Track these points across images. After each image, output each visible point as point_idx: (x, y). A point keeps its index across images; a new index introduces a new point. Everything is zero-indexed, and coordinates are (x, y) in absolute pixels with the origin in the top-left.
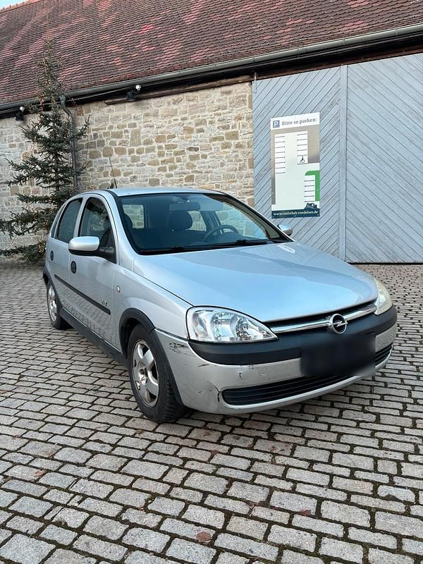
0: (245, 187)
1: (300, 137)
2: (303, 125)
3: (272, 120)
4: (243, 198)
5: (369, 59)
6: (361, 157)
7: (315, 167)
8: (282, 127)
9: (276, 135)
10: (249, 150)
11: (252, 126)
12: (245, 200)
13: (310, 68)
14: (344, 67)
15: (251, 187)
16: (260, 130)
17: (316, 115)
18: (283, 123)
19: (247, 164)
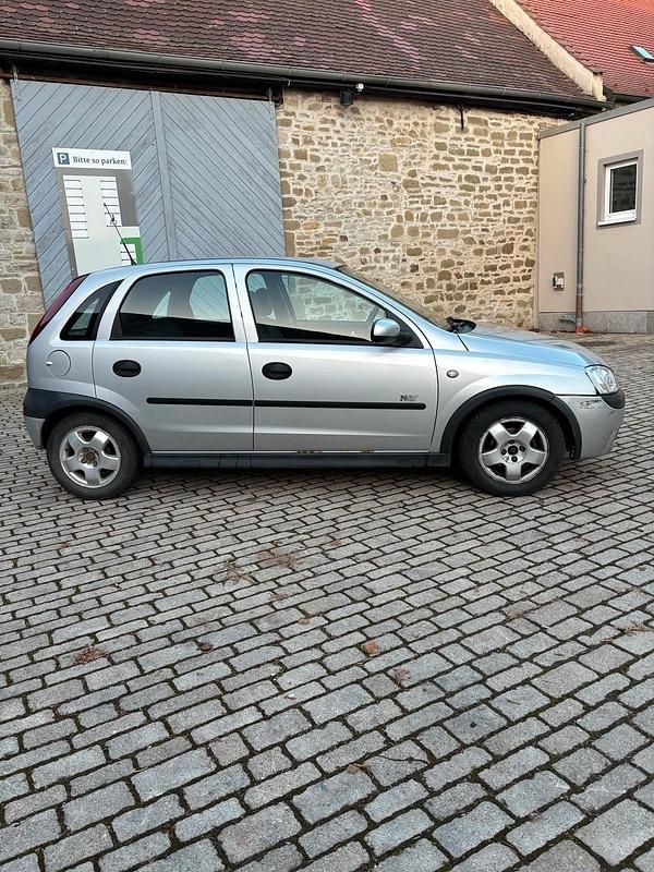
0: (17, 258)
1: (104, 185)
2: (107, 166)
3: (56, 151)
4: (17, 275)
5: (184, 91)
6: (192, 222)
7: (133, 232)
8: (73, 164)
9: (65, 177)
10: (15, 194)
11: (19, 155)
12: (21, 279)
13: (105, 81)
14: (156, 94)
15: (29, 258)
16: (36, 165)
17: (125, 155)
18: (75, 159)
19: (16, 219)
